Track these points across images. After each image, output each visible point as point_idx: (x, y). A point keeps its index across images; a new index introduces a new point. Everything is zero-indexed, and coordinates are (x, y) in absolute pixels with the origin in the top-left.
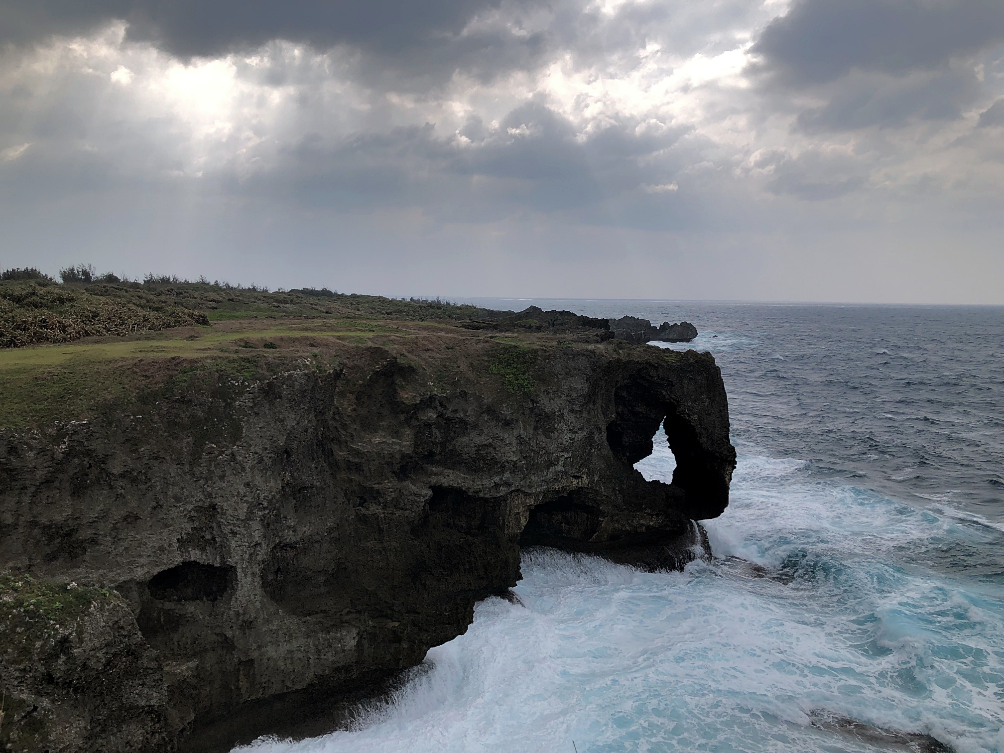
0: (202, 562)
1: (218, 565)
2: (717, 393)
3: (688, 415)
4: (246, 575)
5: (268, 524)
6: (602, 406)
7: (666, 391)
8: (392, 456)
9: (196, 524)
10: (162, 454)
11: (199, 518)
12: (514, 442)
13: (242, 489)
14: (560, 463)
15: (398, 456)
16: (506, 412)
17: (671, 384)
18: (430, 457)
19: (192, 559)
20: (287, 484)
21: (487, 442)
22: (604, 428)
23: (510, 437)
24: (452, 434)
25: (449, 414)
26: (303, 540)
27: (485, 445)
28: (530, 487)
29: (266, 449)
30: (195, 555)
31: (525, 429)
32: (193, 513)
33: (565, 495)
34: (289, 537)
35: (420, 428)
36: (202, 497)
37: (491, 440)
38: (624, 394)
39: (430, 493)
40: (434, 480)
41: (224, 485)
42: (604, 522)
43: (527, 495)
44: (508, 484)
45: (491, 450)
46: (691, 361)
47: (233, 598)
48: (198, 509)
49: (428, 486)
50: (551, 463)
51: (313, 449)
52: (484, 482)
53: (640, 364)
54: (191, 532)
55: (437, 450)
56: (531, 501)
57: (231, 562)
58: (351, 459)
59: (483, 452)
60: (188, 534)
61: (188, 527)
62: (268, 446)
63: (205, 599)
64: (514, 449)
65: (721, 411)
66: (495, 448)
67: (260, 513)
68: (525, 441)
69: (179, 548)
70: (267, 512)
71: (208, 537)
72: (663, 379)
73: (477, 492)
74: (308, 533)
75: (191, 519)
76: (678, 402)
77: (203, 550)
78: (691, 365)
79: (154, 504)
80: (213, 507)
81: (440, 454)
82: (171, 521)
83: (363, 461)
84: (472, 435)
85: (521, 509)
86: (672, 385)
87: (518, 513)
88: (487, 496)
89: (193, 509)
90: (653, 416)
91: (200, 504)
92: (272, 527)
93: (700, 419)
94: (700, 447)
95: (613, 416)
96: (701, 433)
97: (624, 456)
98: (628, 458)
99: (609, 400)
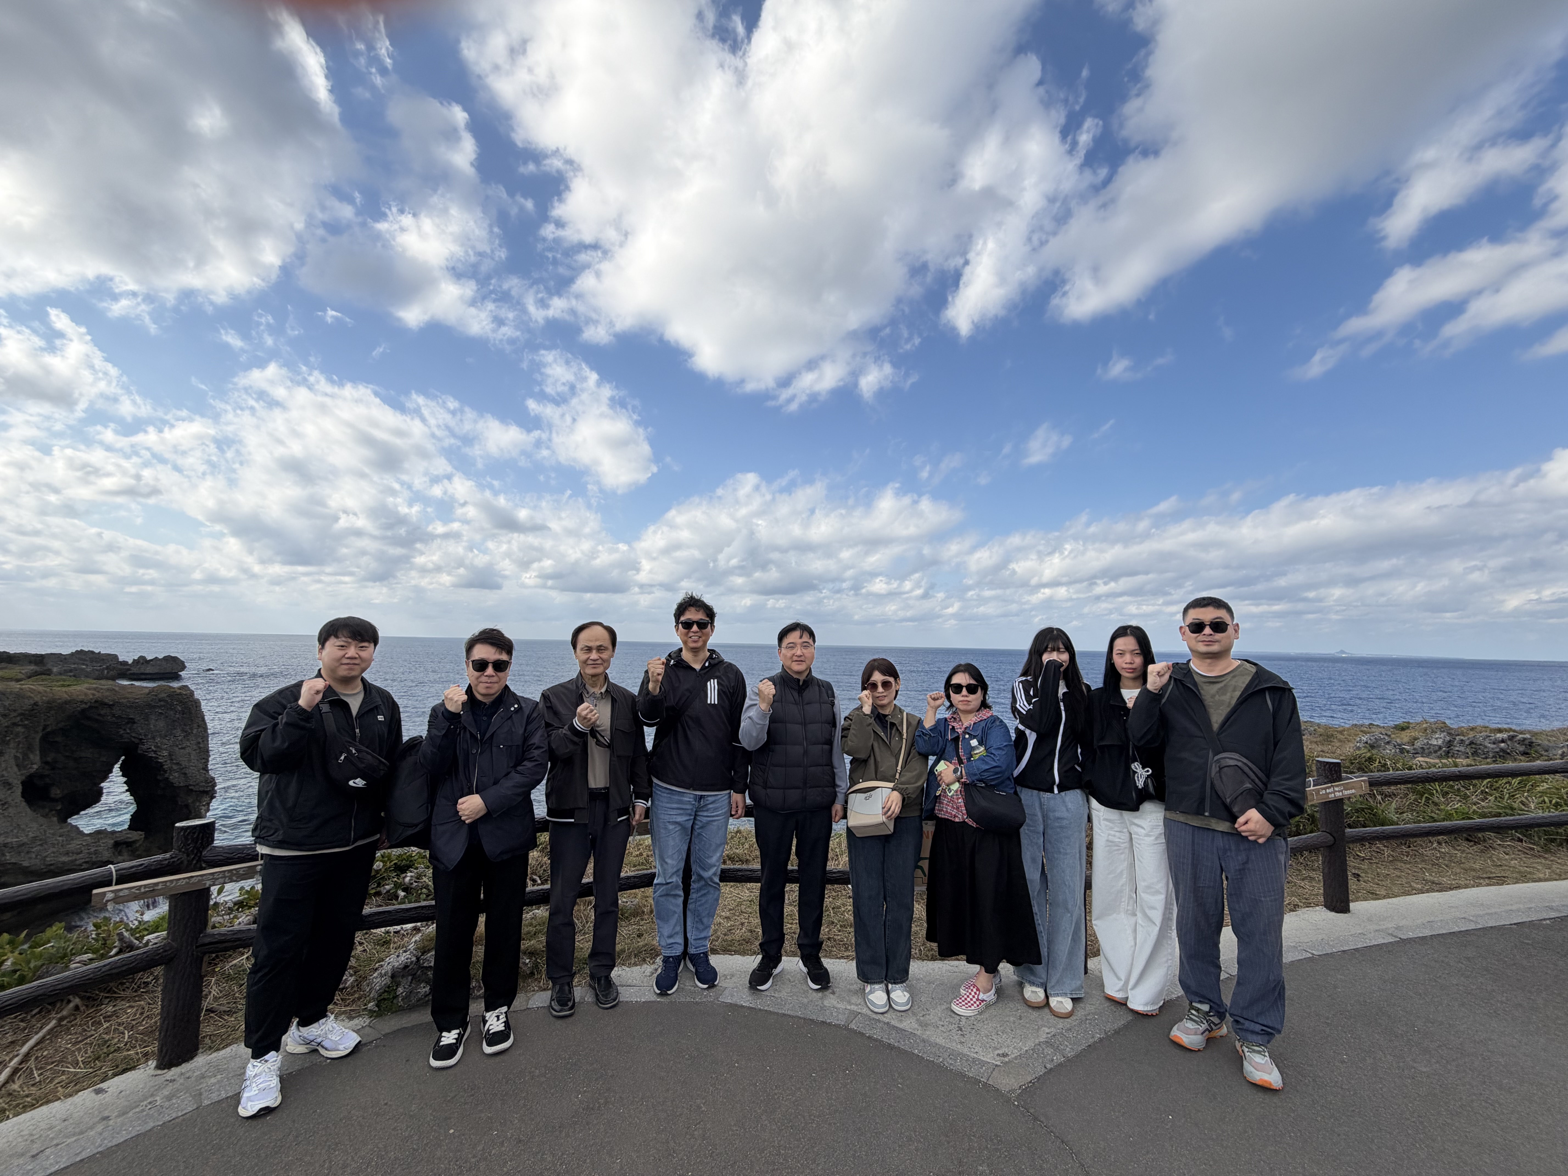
2: (195, 725)
3: (155, 752)
6: (15, 757)
7: (125, 730)
17: (132, 721)
22: (17, 783)
38: (59, 739)
46: (163, 695)
53: (86, 703)
65: (199, 743)
72: (120, 717)
76: (141, 739)
78: (160, 700)
86: (134, 723)
90: (103, 759)
93: (170, 755)
94: (169, 784)
95: (35, 767)
96: (171, 769)
97: (51, 810)
98: (59, 812)
99: (30, 748)
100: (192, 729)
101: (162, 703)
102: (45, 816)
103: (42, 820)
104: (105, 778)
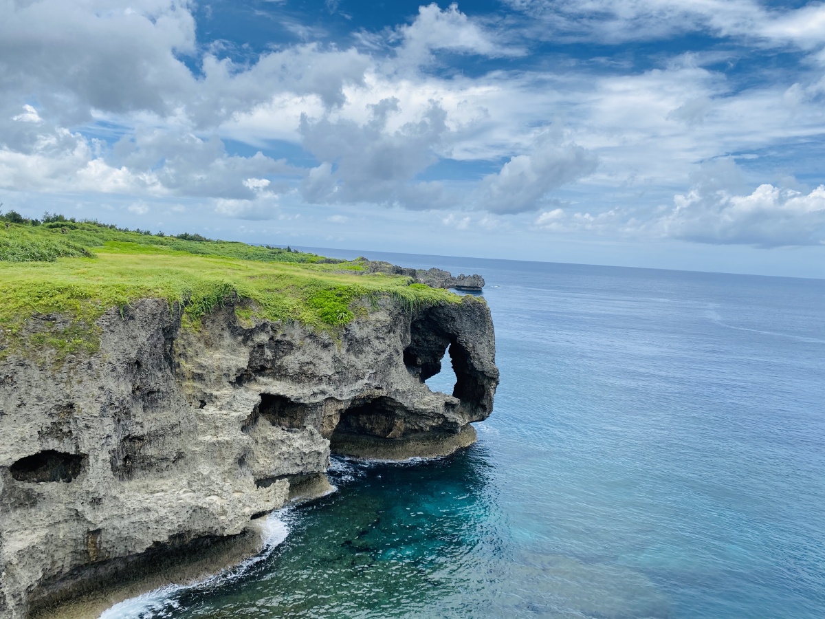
0: (59, 450)
1: (73, 453)
2: (487, 328)
3: (466, 343)
4: (97, 461)
5: (119, 420)
6: (400, 335)
7: (450, 325)
8: (229, 369)
9: (56, 419)
10: (27, 362)
11: (58, 414)
12: (330, 360)
13: (96, 392)
14: (366, 377)
15: (234, 370)
16: (325, 337)
17: (453, 319)
18: (261, 371)
19: (51, 448)
20: (138, 389)
21: (309, 361)
22: (401, 352)
23: (326, 356)
24: (281, 354)
25: (278, 337)
26: (149, 434)
27: (307, 363)
28: (341, 395)
29: (119, 360)
30: (53, 444)
31: (339, 351)
32: (53, 411)
33: (370, 402)
34: (138, 431)
35: (254, 348)
36: (62, 397)
37: (312, 359)
38: (420, 326)
39: (259, 399)
40: (263, 389)
41: (82, 388)
42: (399, 423)
43: (338, 401)
44: (323, 393)
45: (311, 366)
46: (470, 303)
47: (85, 480)
48: (58, 407)
49: (259, 393)
50: (358, 378)
51: (160, 362)
52: (305, 391)
53: (431, 304)
54: (50, 426)
55: (269, 365)
56: (341, 406)
57: (83, 450)
58: (195, 371)
59: (305, 368)
60: (48, 428)
61: (49, 422)
62: (121, 358)
63: (61, 480)
64: (330, 366)
66: (315, 365)
67: (111, 411)
68: (339, 360)
69: (39, 439)
70: (118, 410)
71: (65, 430)
72: (448, 316)
73: (298, 399)
74: (153, 429)
75: (51, 415)
76: (459, 333)
77: (61, 439)
79: (19, 403)
80: (71, 406)
81: (270, 369)
82: (33, 417)
83: (205, 372)
84: (297, 354)
85: (334, 413)
86: (455, 321)
87: (331, 416)
88: (307, 402)
89: (53, 408)
90: (440, 343)
91: (59, 403)
92: (122, 423)
93: (474, 347)
94: (474, 369)
95: (409, 343)
96: (474, 357)
97: (417, 373)
98: (421, 375)
99: (407, 330)
100: (485, 329)
101: (469, 308)
102: (414, 376)
103: (413, 379)
104: (442, 356)
